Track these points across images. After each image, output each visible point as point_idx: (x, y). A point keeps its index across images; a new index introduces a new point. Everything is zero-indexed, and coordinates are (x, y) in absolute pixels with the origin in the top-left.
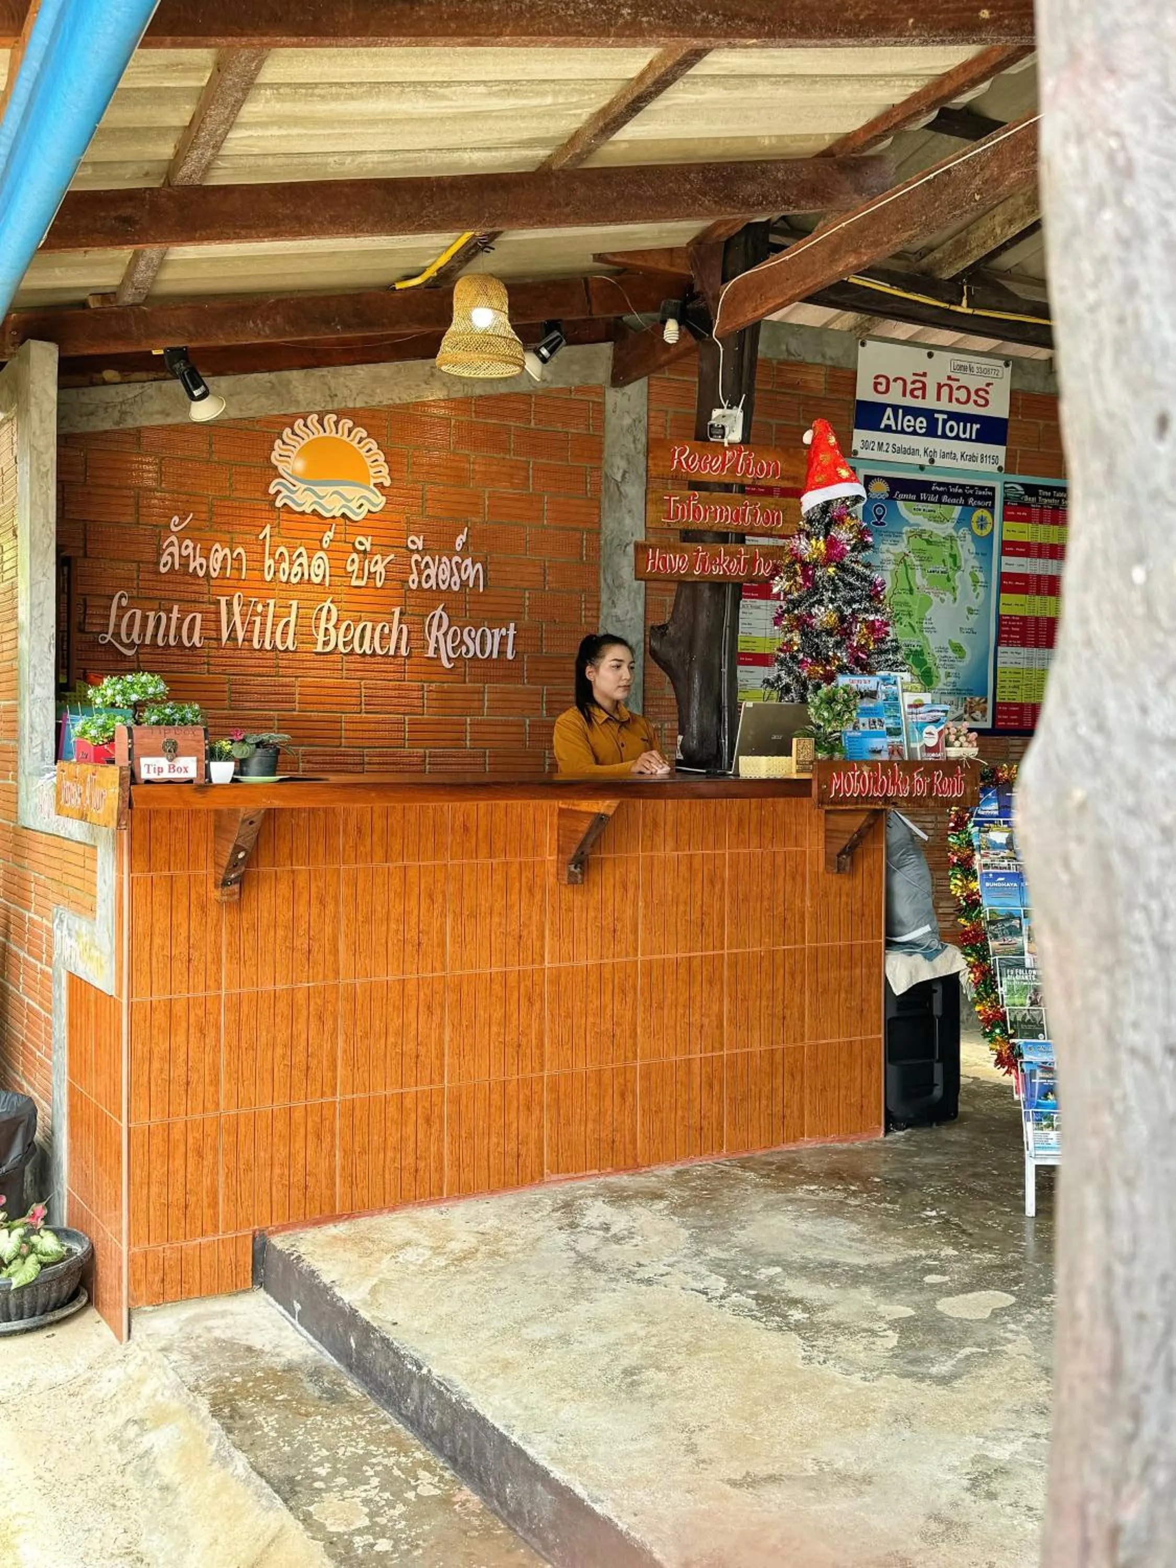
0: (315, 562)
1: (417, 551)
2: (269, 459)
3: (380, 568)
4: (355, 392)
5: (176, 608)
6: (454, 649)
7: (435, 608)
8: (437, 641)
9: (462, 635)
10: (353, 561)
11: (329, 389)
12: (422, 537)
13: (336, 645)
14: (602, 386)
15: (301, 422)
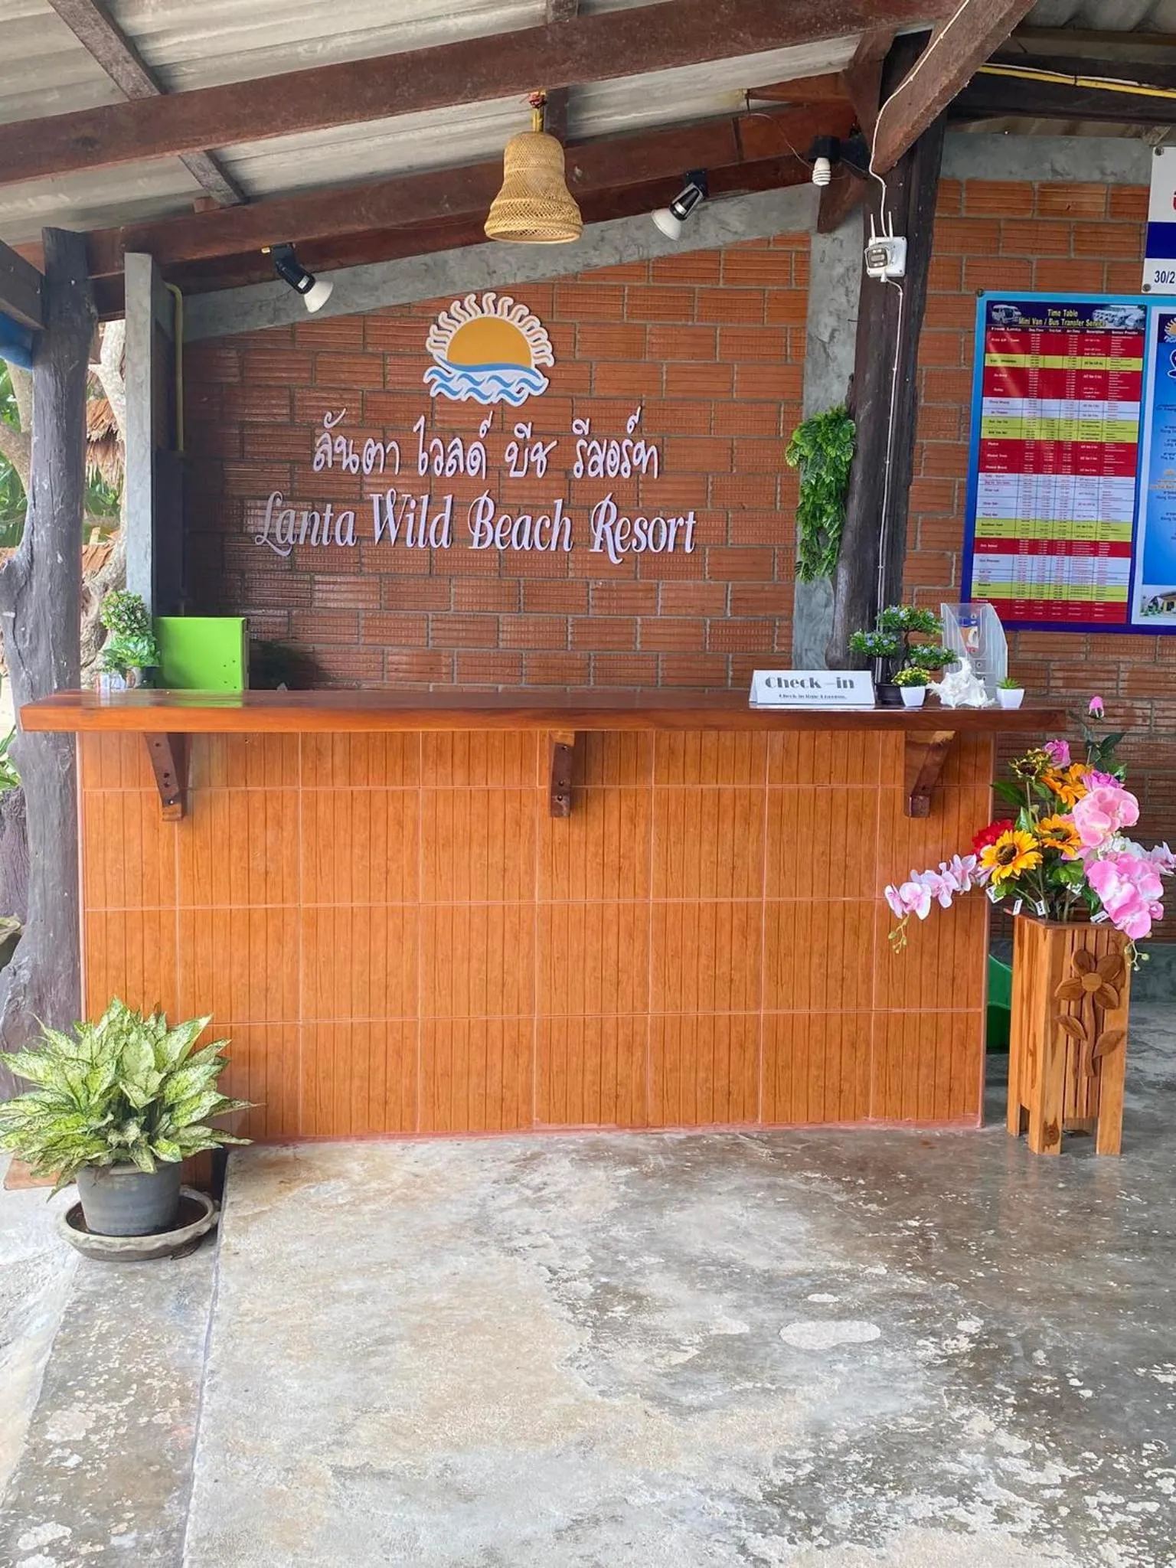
0: (470, 454)
1: (583, 436)
2: (423, 346)
3: (541, 457)
4: (515, 267)
5: (329, 506)
6: (623, 544)
7: (603, 499)
8: (603, 535)
9: (632, 527)
10: (511, 451)
11: (488, 266)
12: (588, 421)
13: (493, 541)
14: (807, 233)
15: (457, 304)
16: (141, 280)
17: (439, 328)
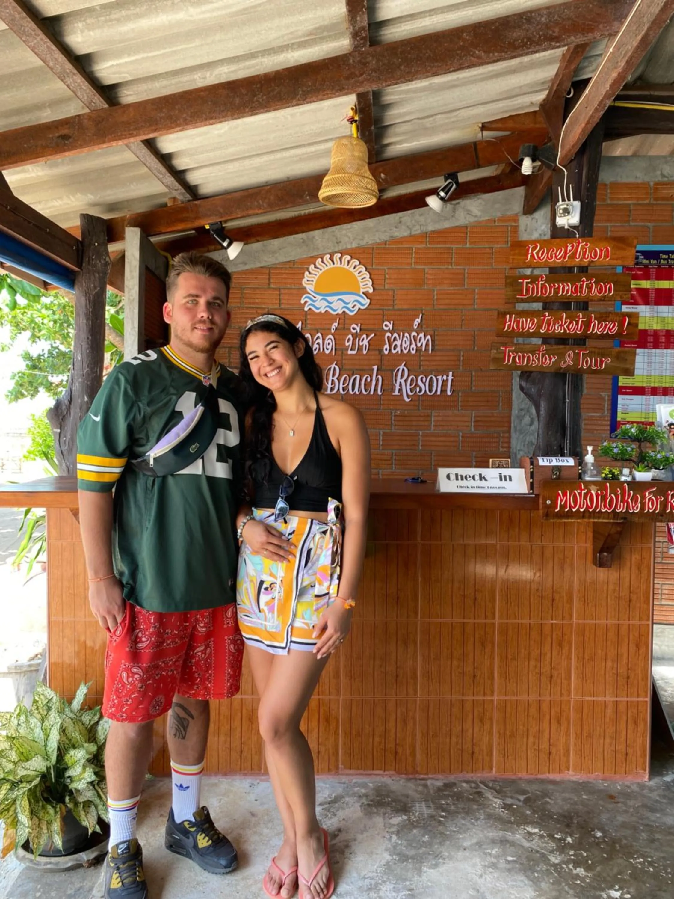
0: (326, 342)
1: (389, 331)
2: (301, 284)
3: (366, 342)
4: (352, 238)
6: (411, 390)
7: (400, 365)
8: (400, 385)
9: (417, 380)
10: (349, 340)
11: (337, 239)
12: (392, 322)
13: (339, 389)
14: (517, 215)
15: (320, 260)
16: (135, 243)
17: (310, 273)
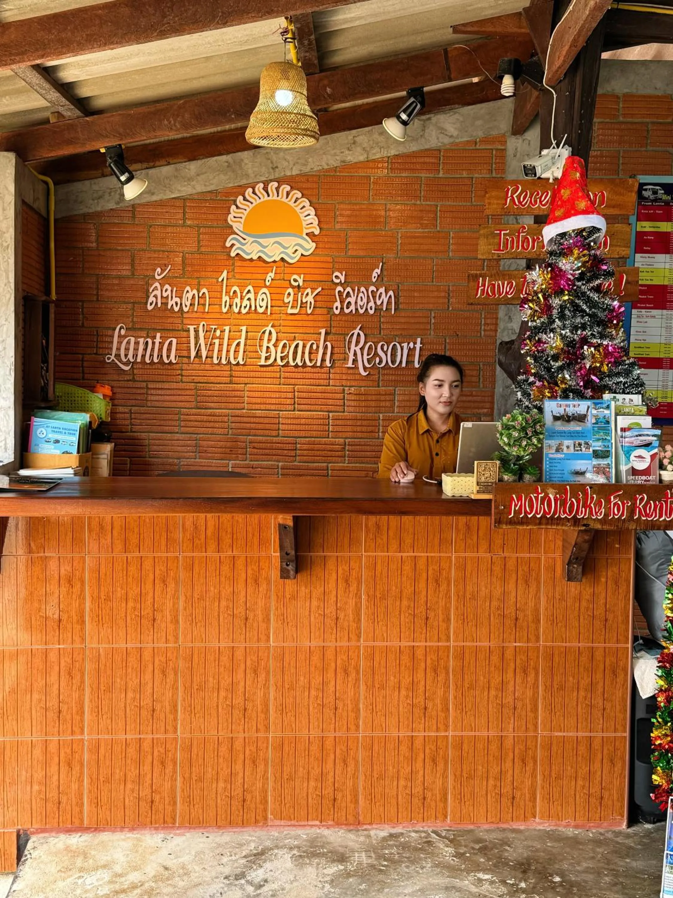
0: (260, 297)
1: (340, 284)
2: (226, 220)
3: (310, 299)
4: (291, 163)
5: (158, 335)
6: (369, 361)
7: (355, 328)
8: (355, 354)
9: (376, 349)
10: (289, 294)
11: (272, 163)
12: (344, 273)
13: (275, 360)
14: (504, 135)
15: (250, 190)
16: (8, 171)
17: (238, 207)
